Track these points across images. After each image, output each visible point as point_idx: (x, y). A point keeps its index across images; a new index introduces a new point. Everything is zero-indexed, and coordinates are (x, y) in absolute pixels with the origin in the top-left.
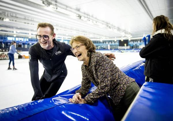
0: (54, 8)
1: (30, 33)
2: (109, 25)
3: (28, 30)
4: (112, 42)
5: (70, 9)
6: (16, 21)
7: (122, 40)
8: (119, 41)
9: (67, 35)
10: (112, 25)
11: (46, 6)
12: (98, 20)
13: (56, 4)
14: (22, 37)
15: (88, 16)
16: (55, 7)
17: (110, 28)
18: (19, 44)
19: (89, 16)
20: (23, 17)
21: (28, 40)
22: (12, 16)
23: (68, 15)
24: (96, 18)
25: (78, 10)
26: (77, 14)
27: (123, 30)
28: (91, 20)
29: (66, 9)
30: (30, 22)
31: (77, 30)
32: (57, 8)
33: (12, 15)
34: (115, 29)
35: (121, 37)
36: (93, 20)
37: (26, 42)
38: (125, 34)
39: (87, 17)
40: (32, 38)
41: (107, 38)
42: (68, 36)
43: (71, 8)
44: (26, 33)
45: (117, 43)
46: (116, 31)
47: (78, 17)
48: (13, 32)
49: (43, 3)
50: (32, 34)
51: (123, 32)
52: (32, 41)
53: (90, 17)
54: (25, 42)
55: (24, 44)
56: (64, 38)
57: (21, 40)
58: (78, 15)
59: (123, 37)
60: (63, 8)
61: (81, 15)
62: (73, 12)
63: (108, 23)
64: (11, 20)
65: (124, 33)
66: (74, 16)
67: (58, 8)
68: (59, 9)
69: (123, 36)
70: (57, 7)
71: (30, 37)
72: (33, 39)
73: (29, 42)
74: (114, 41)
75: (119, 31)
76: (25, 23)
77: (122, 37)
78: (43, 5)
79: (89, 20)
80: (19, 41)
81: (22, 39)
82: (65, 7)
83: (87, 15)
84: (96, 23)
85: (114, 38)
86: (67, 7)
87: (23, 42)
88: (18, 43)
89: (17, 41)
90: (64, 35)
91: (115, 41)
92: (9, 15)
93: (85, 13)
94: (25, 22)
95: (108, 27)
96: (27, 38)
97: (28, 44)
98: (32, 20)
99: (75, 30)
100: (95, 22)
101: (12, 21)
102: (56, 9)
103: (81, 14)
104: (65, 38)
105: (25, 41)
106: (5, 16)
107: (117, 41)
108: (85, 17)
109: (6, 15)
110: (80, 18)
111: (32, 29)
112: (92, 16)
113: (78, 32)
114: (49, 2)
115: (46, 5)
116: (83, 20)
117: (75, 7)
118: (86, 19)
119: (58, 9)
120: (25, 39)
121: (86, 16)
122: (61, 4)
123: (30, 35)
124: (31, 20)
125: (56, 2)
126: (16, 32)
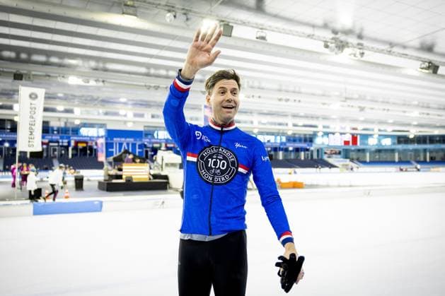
0: (355, 56)
1: (290, 121)
3: (285, 115)
5: (402, 51)
6: (259, 97)
9: (391, 121)
11: (334, 53)
13: (359, 44)
14: (272, 134)
16: (358, 52)
21: (284, 139)
22: (252, 87)
23: (395, 67)
25: (429, 49)
26: (424, 62)
29: (389, 52)
30: (292, 97)
31: (423, 107)
32: (362, 54)
33: (251, 83)
37: (282, 143)
40: (295, 134)
42: (394, 124)
43: (405, 47)
44: (280, 124)
47: (428, 68)
48: (252, 122)
49: (327, 46)
50: (295, 125)
52: (294, 141)
54: (278, 145)
55: (275, 149)
56: (380, 130)
57: (269, 141)
58: (427, 65)
60: (382, 51)
61: (436, 64)
62: (411, 57)
64: (249, 97)
66: (413, 68)
67: (366, 52)
68: (369, 56)
70: (361, 51)
71: (290, 133)
72: (297, 136)
73: (288, 144)
76: (280, 100)
78: (327, 51)
81: (272, 138)
82: (386, 47)
86: (392, 45)
87: (275, 145)
90: (381, 123)
94: (280, 97)
96: (283, 134)
97: (286, 150)
98: (297, 89)
99: (417, 106)
101: (251, 99)
102: (359, 57)
104: (385, 131)
105: (279, 141)
110: (435, 71)
111: (295, 111)
113: (426, 111)
114: (342, 42)
115: (332, 51)
116: (442, 76)
117: (416, 43)
119: (365, 55)
120: (278, 138)
122: (375, 40)
123: (290, 126)
124: (294, 92)
125: (360, 37)
126: (260, 123)
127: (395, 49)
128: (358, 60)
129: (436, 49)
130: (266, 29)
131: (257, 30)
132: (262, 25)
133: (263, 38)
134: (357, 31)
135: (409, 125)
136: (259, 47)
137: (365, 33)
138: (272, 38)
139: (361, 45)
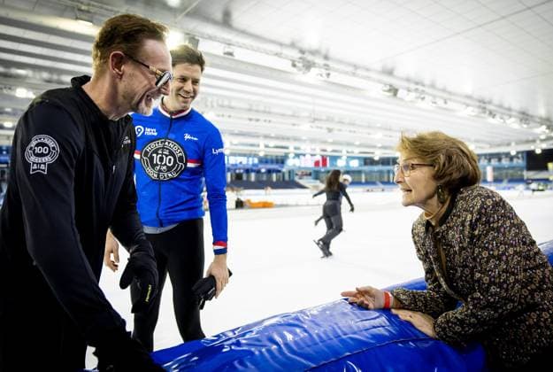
0: (321, 75)
1: (262, 142)
2: (490, 107)
3: (257, 136)
4: (500, 160)
5: (365, 73)
6: (230, 116)
7: (538, 151)
8: (525, 155)
9: (357, 143)
10: (500, 106)
11: (301, 72)
12: (450, 93)
13: (325, 65)
14: (244, 155)
15: (421, 88)
16: (324, 72)
17: (494, 116)
18: (237, 171)
19: (423, 85)
21: (256, 161)
22: (222, 106)
23: (359, 89)
24: (444, 90)
25: (390, 73)
26: (386, 85)
27: (541, 118)
28: (428, 98)
29: (354, 74)
30: (262, 117)
31: (386, 129)
32: (328, 75)
33: (220, 103)
34: (510, 116)
35: (534, 141)
36: (434, 97)
37: (254, 165)
38: (547, 131)
39: (416, 90)
40: (266, 156)
41: (482, 148)
42: (360, 146)
43: (368, 70)
44: (252, 145)
45: (520, 162)
46: (513, 124)
47: (389, 91)
49: (294, 65)
50: (267, 146)
51: (542, 124)
52: (267, 162)
53: (426, 89)
54: (249, 167)
55: (248, 171)
56: (348, 152)
57: (241, 163)
58: (388, 88)
59: (542, 141)
60: (346, 73)
61: (396, 87)
62: (374, 80)
63: (486, 100)
64: (218, 116)
65: (544, 127)
66: (377, 90)
67: (333, 74)
68: (335, 77)
69: (543, 137)
70: (328, 72)
71: (262, 154)
72: (269, 157)
73: (260, 166)
74: (507, 155)
75: (528, 124)
76: (250, 120)
77: (538, 142)
78: (294, 70)
79: (423, 99)
80: (236, 165)
81: (244, 160)
82: (350, 69)
83: (417, 83)
84: (446, 103)
85: (509, 144)
86: (356, 67)
87: (247, 167)
88: (235, 170)
89: (233, 165)
90: (349, 144)
91: (513, 153)
92: (215, 104)
93: (408, 80)
94: (251, 117)
95: (485, 112)
96: (255, 156)
97: (258, 172)
98: (267, 110)
99: (380, 128)
100: (440, 102)
101: (221, 118)
102: (325, 78)
103: (396, 83)
104: (353, 152)
105: (251, 163)
106: (206, 106)
107: (520, 156)
108: (409, 91)
109: (209, 104)
110: (395, 94)
111: (267, 132)
112: (433, 86)
113: (388, 133)
114: (309, 62)
115: (300, 70)
116: (402, 99)
117: (378, 67)
118: (413, 95)
119: (331, 76)
120: (251, 159)
121: (413, 86)
122: (341, 62)
123: (262, 147)
124: (264, 112)
125: (326, 57)
126: (231, 144)
127: (359, 72)
128: (325, 81)
129: (395, 73)
130: (234, 45)
131: (223, 45)
132: (229, 40)
133: (231, 54)
134: (324, 52)
135: (374, 147)
136: (226, 63)
137: (332, 54)
138: (240, 54)
139: (327, 65)
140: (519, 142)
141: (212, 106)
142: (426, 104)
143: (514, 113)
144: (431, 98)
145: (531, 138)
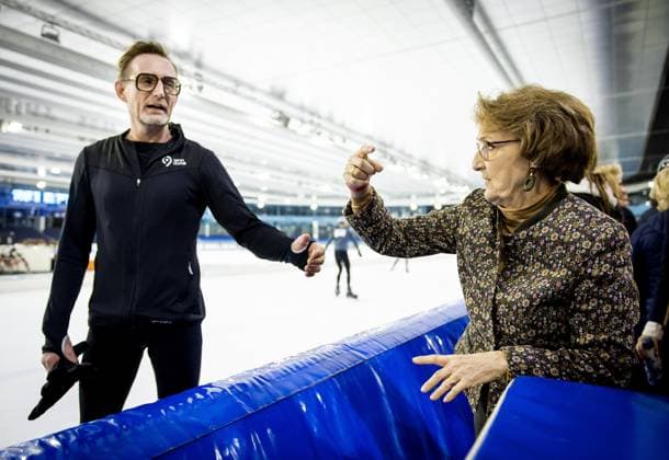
0: (191, 88)
2: (391, 152)
4: (400, 214)
5: (249, 93)
6: (47, 131)
8: (425, 210)
10: (402, 152)
12: (349, 130)
13: (197, 74)
15: (316, 120)
16: (195, 84)
17: (395, 163)
18: (57, 215)
19: (319, 117)
20: (75, 118)
22: (35, 114)
23: (241, 113)
24: (342, 126)
25: (280, 96)
26: (276, 111)
27: (441, 170)
28: (325, 134)
29: (235, 92)
32: (200, 88)
33: (33, 108)
34: (412, 164)
35: (433, 195)
36: (332, 132)
38: (447, 184)
39: (311, 122)
43: (252, 88)
46: (414, 173)
47: (279, 119)
48: (35, 171)
51: (441, 176)
53: (324, 123)
57: (62, 203)
58: (277, 115)
59: (442, 195)
60: (225, 89)
61: (287, 115)
62: (260, 103)
63: (388, 142)
64: (28, 129)
65: (444, 179)
66: (264, 117)
67: (206, 86)
68: (209, 93)
69: (443, 191)
70: (200, 84)
74: (408, 209)
75: (428, 174)
77: (438, 196)
79: (319, 134)
80: (55, 205)
82: (231, 85)
83: (312, 114)
84: (344, 141)
85: (409, 197)
86: (238, 82)
88: (53, 213)
89: (49, 205)
91: (414, 208)
92: (23, 110)
93: (302, 108)
94: (82, 135)
95: (385, 157)
99: (269, 167)
100: (338, 140)
101: (32, 133)
102: (196, 91)
103: (288, 111)
106: (8, 111)
107: (420, 210)
108: (303, 121)
109: (13, 109)
110: (286, 125)
112: (330, 120)
113: (276, 173)
116: (294, 132)
117: (267, 88)
118: (307, 128)
119: (204, 90)
121: (307, 117)
125: (199, 65)
126: (48, 173)
127: (240, 89)
128: (195, 96)
129: (288, 97)
130: (57, 24)
131: (41, 23)
132: (53, 17)
133: (55, 38)
134: (195, 56)
135: (257, 190)
136: (45, 50)
137: (206, 60)
138: (68, 40)
139: (200, 76)
140: (420, 195)
141: (18, 113)
142: (323, 141)
143: (415, 162)
144: (328, 134)
145: (431, 191)
